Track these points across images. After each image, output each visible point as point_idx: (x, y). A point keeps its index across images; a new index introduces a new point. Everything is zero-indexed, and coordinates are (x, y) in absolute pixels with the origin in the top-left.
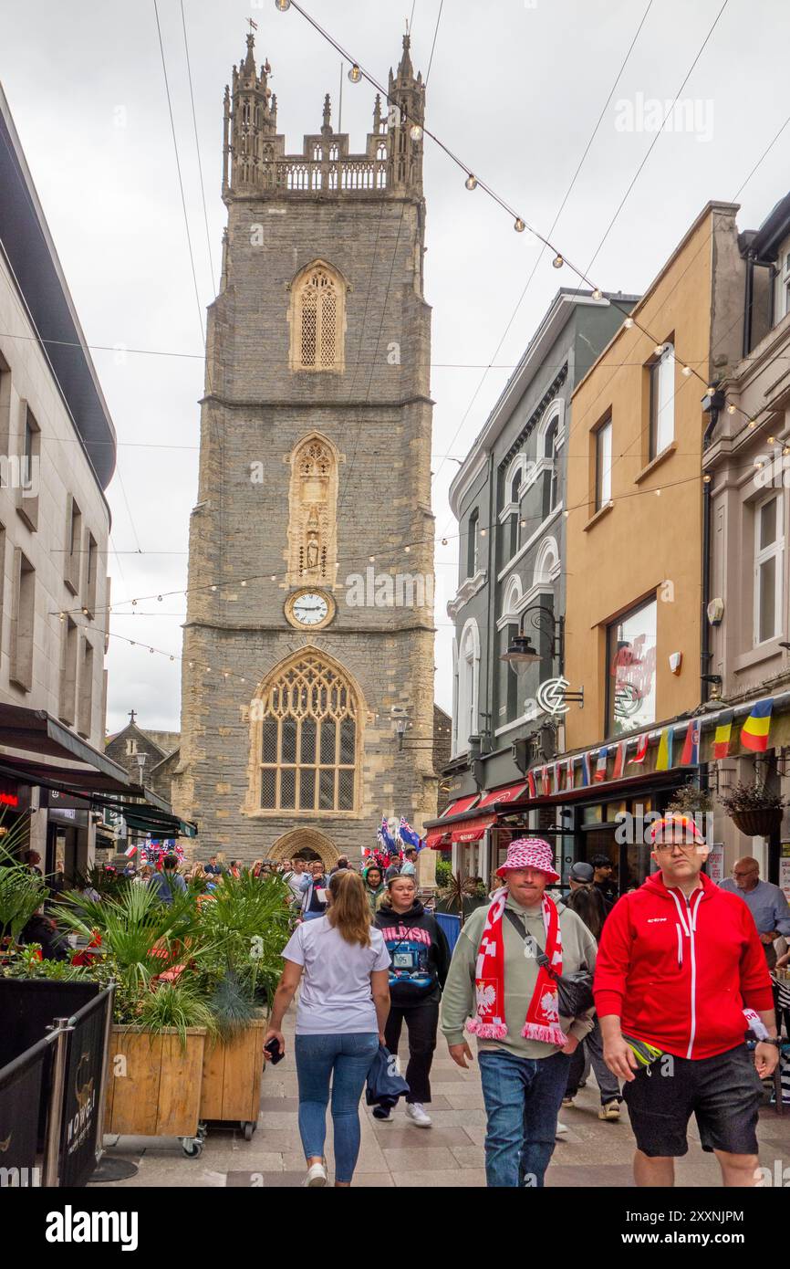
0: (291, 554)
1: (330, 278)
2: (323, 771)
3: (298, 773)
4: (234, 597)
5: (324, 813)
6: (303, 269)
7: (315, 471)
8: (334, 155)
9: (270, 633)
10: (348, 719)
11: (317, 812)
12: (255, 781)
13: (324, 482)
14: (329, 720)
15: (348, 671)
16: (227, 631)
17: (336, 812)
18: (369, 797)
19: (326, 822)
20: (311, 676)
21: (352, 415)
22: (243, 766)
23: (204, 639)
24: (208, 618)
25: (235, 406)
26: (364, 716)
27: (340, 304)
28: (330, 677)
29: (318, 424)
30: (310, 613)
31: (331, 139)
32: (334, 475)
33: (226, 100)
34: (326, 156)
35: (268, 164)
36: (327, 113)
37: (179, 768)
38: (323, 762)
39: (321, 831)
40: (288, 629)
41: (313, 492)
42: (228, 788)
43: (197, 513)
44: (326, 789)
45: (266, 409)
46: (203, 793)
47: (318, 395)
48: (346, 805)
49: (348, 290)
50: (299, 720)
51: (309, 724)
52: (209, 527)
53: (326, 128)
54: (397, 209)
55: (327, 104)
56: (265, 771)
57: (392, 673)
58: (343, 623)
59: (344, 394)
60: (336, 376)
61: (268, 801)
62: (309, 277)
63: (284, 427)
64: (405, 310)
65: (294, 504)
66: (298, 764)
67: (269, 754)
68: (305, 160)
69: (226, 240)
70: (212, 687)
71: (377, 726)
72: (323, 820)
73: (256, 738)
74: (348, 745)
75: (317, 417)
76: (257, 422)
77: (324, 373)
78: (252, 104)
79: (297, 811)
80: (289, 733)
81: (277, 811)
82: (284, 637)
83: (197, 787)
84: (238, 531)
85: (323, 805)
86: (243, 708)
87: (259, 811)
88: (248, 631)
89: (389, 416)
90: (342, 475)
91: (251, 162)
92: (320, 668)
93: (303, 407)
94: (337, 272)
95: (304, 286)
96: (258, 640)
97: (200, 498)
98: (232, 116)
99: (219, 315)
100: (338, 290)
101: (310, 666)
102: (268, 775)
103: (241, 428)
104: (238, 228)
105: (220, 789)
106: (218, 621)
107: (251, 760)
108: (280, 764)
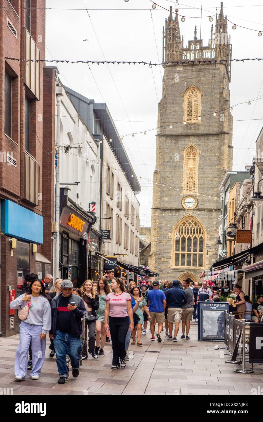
0: (184, 185)
1: (196, 91)
2: (194, 254)
3: (186, 255)
4: (167, 199)
5: (194, 268)
6: (188, 89)
7: (191, 156)
8: (198, 47)
9: (177, 210)
10: (201, 238)
11: (192, 267)
12: (173, 257)
13: (194, 160)
14: (195, 238)
15: (201, 222)
16: (165, 210)
17: (197, 267)
18: (207, 263)
19: (194, 270)
20: (190, 224)
21: (203, 138)
22: (170, 252)
23: (158, 213)
24: (158, 206)
25: (166, 136)
26: (206, 237)
27: (200, 99)
28: (196, 224)
29: (192, 141)
30: (190, 203)
31: (197, 41)
32: (197, 157)
33: (163, 32)
34: (195, 48)
35: (176, 52)
36: (195, 33)
37: (151, 253)
38: (194, 251)
39: (193, 273)
40: (183, 209)
41: (191, 163)
42: (165, 259)
43: (156, 173)
44: (195, 260)
45: (176, 137)
46: (158, 261)
47: (192, 132)
48: (201, 265)
49: (202, 95)
50: (186, 238)
51: (189, 239)
52: (159, 176)
53: (195, 38)
54: (218, 66)
55: (196, 29)
56: (176, 254)
57: (215, 223)
58: (200, 207)
59: (201, 131)
60: (198, 125)
61: (177, 263)
62: (190, 91)
63: (182, 142)
64: (220, 102)
65: (185, 168)
66: (186, 252)
67: (177, 249)
68: (188, 49)
69: (164, 80)
70: (160, 228)
71: (210, 240)
72: (193, 270)
73: (173, 244)
74: (201, 246)
75: (192, 139)
76: (173, 141)
77: (194, 124)
78: (171, 32)
79: (186, 267)
80: (183, 242)
81: (180, 267)
82: (182, 211)
83: (156, 259)
84: (168, 177)
85: (194, 265)
86: (170, 234)
87: (174, 267)
88: (171, 210)
89: (215, 138)
90: (200, 158)
91: (171, 52)
92: (193, 221)
93: (188, 136)
94: (199, 89)
95: (188, 94)
96: (174, 212)
97: (156, 167)
98: (165, 37)
99: (162, 106)
100: (199, 95)
101: (190, 221)
102: (177, 255)
103: (169, 143)
104: (167, 76)
105: (163, 259)
106: (162, 206)
107: (172, 251)
108: (180, 252)
